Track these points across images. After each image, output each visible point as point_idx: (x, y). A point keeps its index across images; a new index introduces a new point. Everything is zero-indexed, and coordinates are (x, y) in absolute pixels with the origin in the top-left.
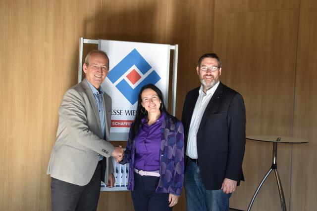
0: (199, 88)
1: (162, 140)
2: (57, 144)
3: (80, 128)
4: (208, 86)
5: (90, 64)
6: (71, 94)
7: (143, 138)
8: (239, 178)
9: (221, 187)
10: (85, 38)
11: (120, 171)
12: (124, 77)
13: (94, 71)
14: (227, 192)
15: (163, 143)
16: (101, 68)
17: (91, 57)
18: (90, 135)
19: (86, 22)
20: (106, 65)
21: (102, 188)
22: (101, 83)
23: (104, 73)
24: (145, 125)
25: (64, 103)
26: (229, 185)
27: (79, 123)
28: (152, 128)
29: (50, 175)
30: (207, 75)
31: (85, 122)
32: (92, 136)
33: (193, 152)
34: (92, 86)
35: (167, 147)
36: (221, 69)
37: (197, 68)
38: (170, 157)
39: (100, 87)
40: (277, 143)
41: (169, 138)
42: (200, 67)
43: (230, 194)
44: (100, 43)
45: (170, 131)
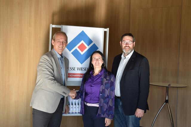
0: (121, 54)
1: (101, 85)
2: (36, 88)
3: (50, 79)
4: (127, 53)
5: (56, 40)
6: (44, 58)
7: (90, 83)
8: (145, 108)
9: (135, 114)
10: (53, 24)
11: (74, 104)
12: (76, 48)
13: (58, 44)
14: (139, 117)
15: (102, 87)
16: (63, 42)
17: (56, 35)
18: (56, 83)
19: (53, 15)
20: (65, 40)
21: (63, 114)
22: (63, 51)
23: (64, 45)
24: (92, 75)
25: (40, 64)
26: (139, 112)
27: (49, 76)
28: (96, 78)
29: (32, 106)
30: (126, 46)
31: (52, 75)
32: (57, 83)
33: (118, 92)
34: (57, 53)
35: (104, 90)
36: (134, 42)
37: (121, 42)
38: (106, 96)
39: (62, 53)
40: (168, 87)
41: (106, 84)
42: (122, 42)
43: (140, 118)
44: (62, 27)
45: (107, 80)
